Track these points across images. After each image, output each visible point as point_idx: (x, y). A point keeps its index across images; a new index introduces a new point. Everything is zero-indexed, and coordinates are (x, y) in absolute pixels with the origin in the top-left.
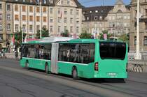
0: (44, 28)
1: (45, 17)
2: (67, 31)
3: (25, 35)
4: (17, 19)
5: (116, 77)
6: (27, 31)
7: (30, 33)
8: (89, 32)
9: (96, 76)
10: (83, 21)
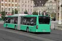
0: (16, 10)
1: (16, 5)
2: (26, 11)
3: (6, 13)
4: (2, 5)
5: (46, 32)
6: (7, 11)
7: (9, 12)
8: (37, 11)
9: (37, 31)
10: (34, 6)
